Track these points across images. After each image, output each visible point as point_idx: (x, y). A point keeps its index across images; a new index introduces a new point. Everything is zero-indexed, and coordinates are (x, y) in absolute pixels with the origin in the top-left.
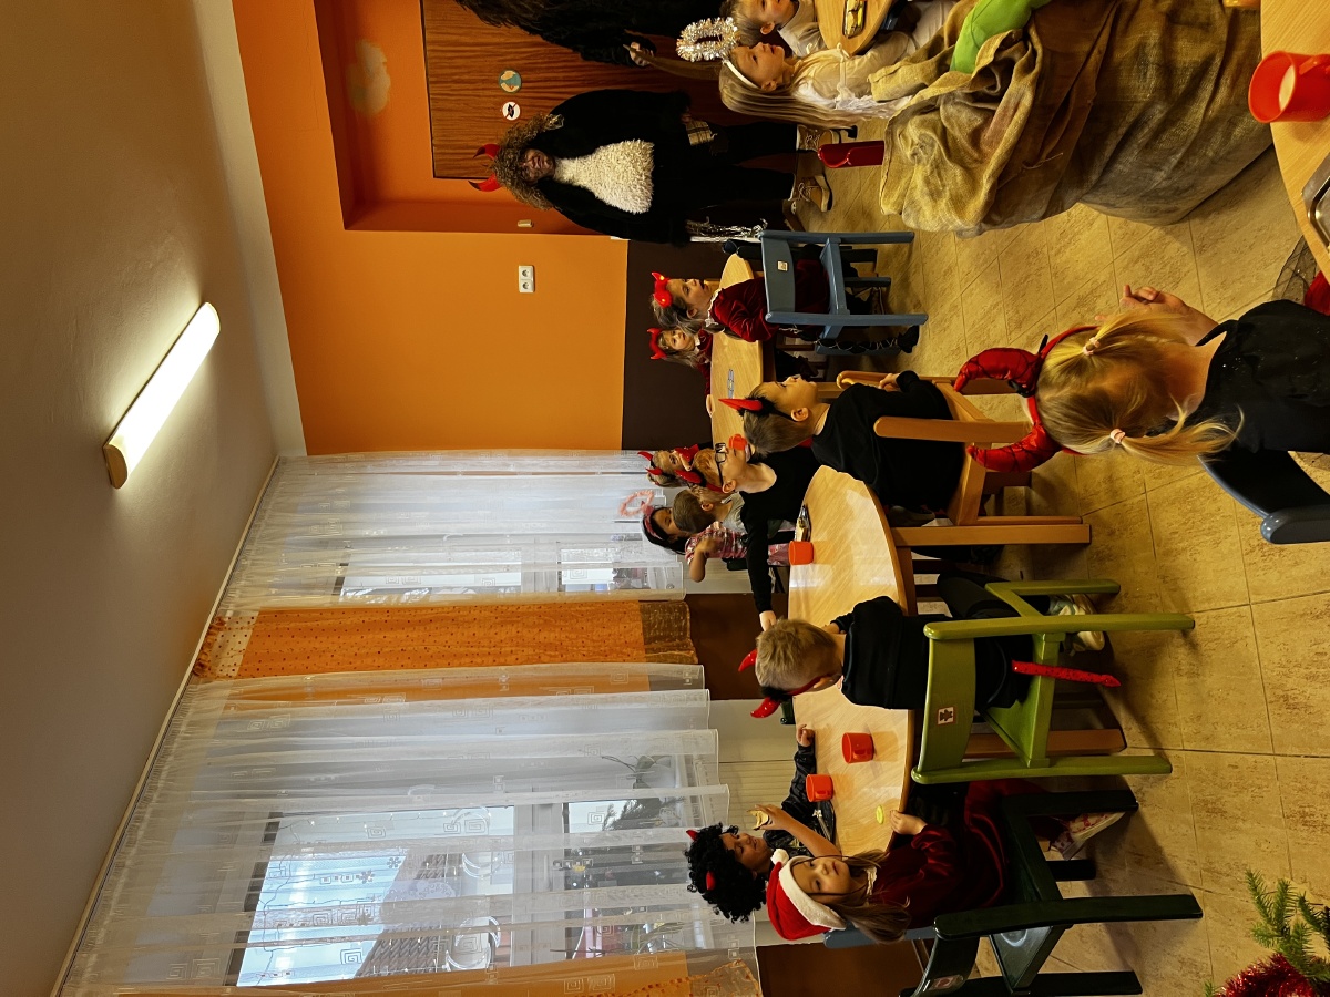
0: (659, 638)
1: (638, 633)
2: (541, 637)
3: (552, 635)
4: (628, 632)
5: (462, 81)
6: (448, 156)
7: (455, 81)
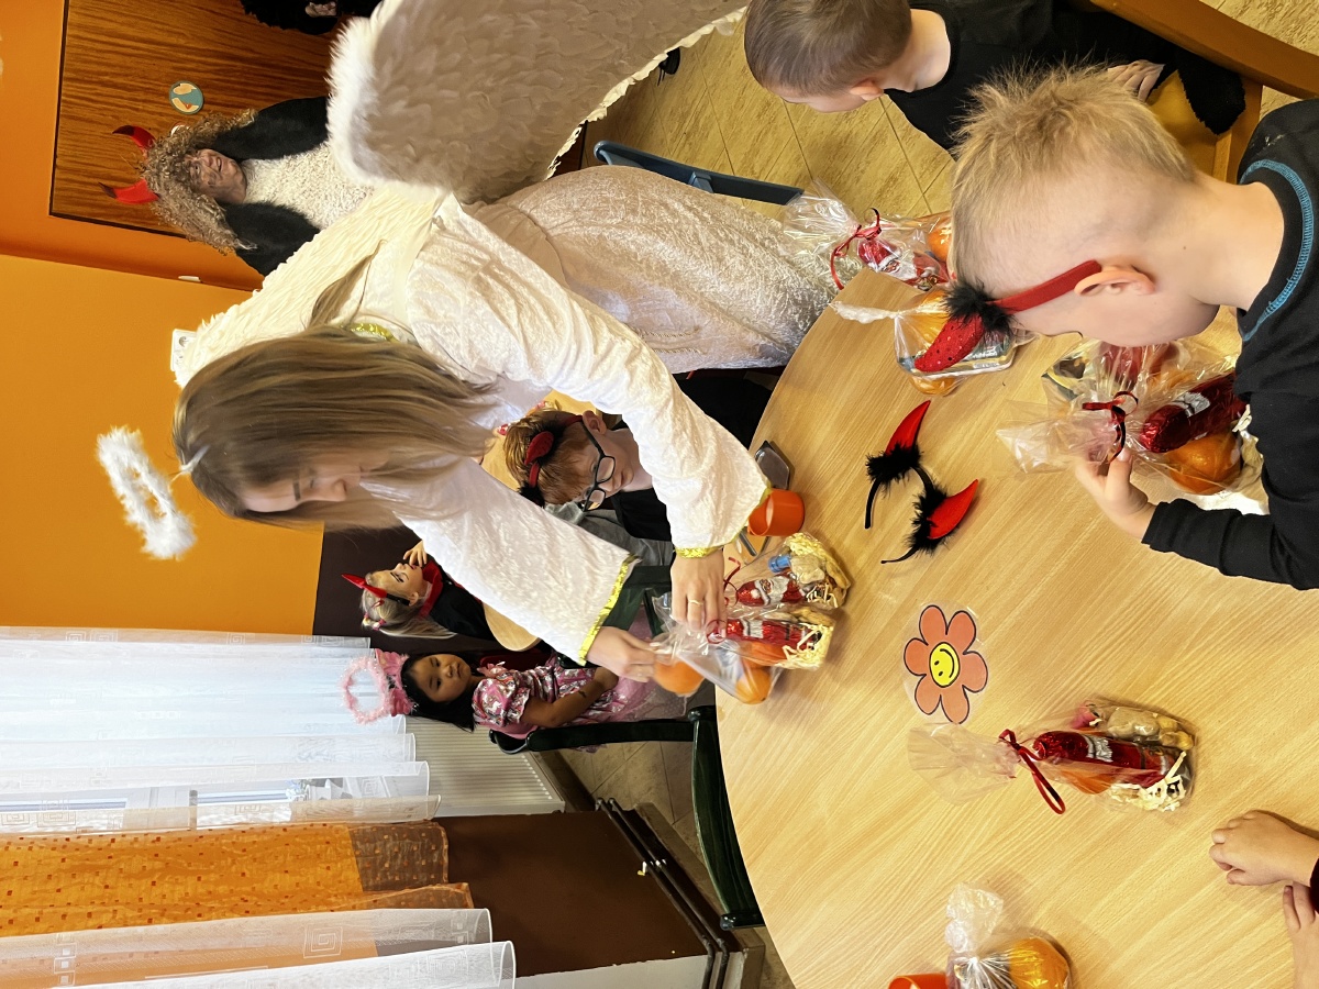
1: (353, 877)
4: (334, 876)
5: (115, 86)
6: (76, 186)
7: (104, 84)
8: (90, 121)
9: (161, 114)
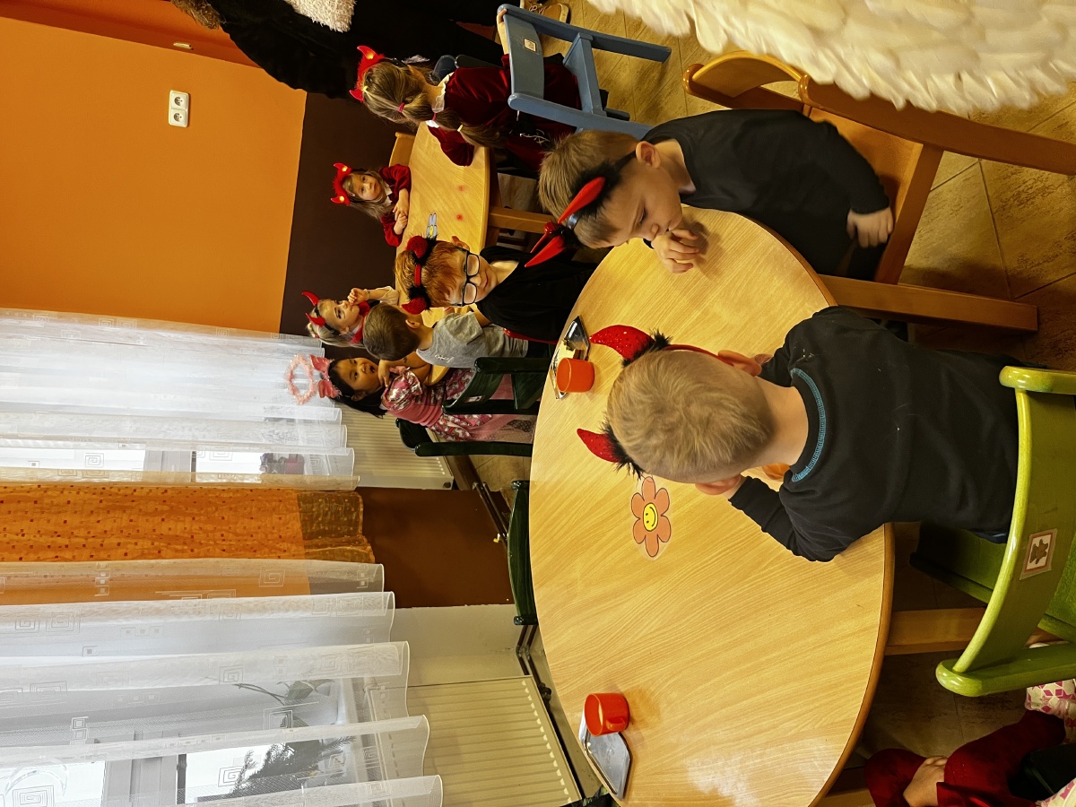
0: (324, 533)
1: (296, 526)
2: (164, 529)
3: (180, 526)
4: (284, 524)
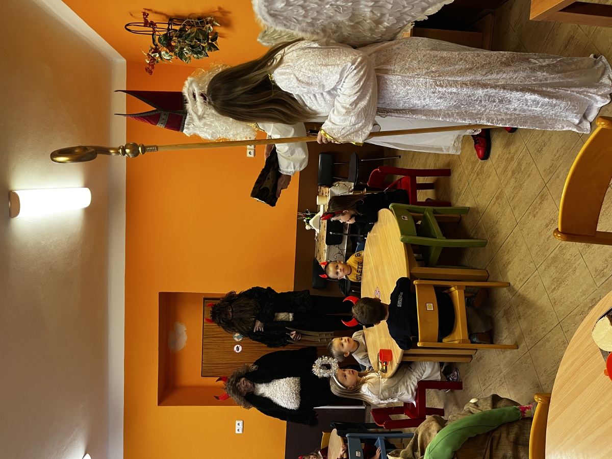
5: (218, 337)
6: (208, 368)
7: (215, 337)
8: (212, 349)
9: (231, 343)
